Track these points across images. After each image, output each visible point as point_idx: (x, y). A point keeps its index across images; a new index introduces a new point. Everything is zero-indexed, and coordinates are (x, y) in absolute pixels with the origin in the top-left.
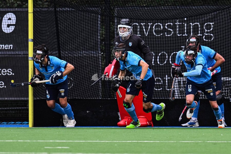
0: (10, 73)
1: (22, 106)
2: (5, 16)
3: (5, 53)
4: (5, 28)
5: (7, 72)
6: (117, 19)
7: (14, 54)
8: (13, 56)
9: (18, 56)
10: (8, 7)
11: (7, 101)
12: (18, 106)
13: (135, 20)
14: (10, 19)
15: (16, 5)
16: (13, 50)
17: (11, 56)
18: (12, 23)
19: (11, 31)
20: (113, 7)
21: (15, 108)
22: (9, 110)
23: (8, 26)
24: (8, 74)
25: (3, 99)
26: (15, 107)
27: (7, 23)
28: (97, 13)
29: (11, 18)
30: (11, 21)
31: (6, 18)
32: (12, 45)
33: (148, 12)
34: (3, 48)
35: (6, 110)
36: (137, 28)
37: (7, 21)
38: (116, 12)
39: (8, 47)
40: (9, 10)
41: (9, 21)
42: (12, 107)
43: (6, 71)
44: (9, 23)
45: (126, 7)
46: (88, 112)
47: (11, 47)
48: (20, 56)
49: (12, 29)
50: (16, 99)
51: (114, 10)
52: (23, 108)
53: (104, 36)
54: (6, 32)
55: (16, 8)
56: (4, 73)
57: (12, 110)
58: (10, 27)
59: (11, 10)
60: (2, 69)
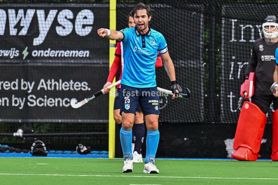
0: (84, 88)
1: (101, 131)
2: (80, 13)
3: (79, 62)
4: (80, 30)
5: (81, 87)
6: (225, 20)
7: (91, 64)
8: (89, 65)
9: (96, 65)
10: (83, 2)
11: (80, 123)
12: (94, 131)
13: (248, 22)
14: (85, 18)
16: (89, 58)
17: (86, 65)
18: (88, 23)
19: (87, 33)
20: (220, 4)
21: (91, 133)
22: (83, 136)
23: (84, 26)
24: (83, 89)
25: (75, 121)
26: (91, 131)
27: (82, 23)
28: (199, 11)
29: (87, 17)
30: (88, 20)
31: (81, 17)
32: (88, 52)
33: (266, 11)
34: (77, 56)
35: (79, 136)
36: (250, 32)
37: (82, 20)
38: (224, 10)
39: (83, 54)
40: (85, 5)
41: (85, 20)
42: (87, 131)
43: (80, 85)
44: (85, 23)
45: (237, 4)
46: (185, 139)
47: (86, 54)
48: (99, 65)
49: (88, 30)
50: (92, 121)
51: (221, 7)
52: (101, 133)
53: (207, 41)
54: (81, 34)
55: (93, 3)
56: (77, 88)
57: (87, 136)
58: (86, 27)
59: (88, 5)
60: (74, 81)
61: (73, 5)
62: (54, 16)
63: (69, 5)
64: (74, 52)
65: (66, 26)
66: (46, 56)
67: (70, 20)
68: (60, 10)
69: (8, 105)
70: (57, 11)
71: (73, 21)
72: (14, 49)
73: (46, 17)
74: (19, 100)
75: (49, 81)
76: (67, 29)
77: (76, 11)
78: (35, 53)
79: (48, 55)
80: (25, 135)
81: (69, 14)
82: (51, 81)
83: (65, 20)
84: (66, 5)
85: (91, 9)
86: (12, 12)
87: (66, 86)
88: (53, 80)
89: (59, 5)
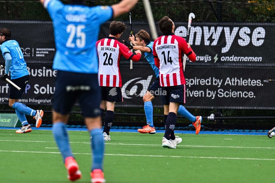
0: (259, 84)
1: (271, 116)
2: (255, 30)
3: (255, 65)
4: (255, 42)
5: (257, 83)
7: (263, 66)
8: (262, 68)
9: (267, 68)
10: (258, 22)
11: (256, 110)
12: (266, 115)
14: (259, 33)
15: (265, 20)
16: (262, 62)
17: (260, 68)
18: (261, 37)
19: (261, 44)
21: (264, 117)
22: (258, 119)
23: (258, 39)
24: (257, 85)
25: (253, 108)
26: (264, 116)
27: (257, 37)
30: (261, 35)
31: (256, 33)
32: (261, 58)
34: (253, 61)
35: (256, 119)
37: (256, 35)
39: (258, 60)
40: (259, 24)
41: (259, 35)
42: (261, 116)
43: (255, 82)
44: (259, 37)
47: (260, 59)
48: (269, 68)
49: (261, 42)
50: (264, 108)
52: (271, 117)
54: (256, 45)
55: (265, 22)
56: (254, 84)
57: (261, 119)
58: (260, 40)
59: (261, 24)
60: (251, 79)
61: (250, 24)
62: (237, 32)
63: (247, 24)
64: (251, 58)
65: (245, 39)
66: (230, 60)
67: (248, 34)
68: (241, 27)
69: (203, 96)
70: (238, 28)
71: (250, 35)
72: (208, 55)
73: (231, 33)
74: (212, 92)
75: (233, 79)
76: (246, 41)
77: (252, 29)
78: (223, 59)
79: (232, 60)
80: (216, 118)
81: (247, 30)
82: (234, 79)
83: (245, 34)
84: (245, 24)
85: (264, 27)
86: (206, 29)
87: (245, 83)
88: (236, 78)
89: (240, 24)
